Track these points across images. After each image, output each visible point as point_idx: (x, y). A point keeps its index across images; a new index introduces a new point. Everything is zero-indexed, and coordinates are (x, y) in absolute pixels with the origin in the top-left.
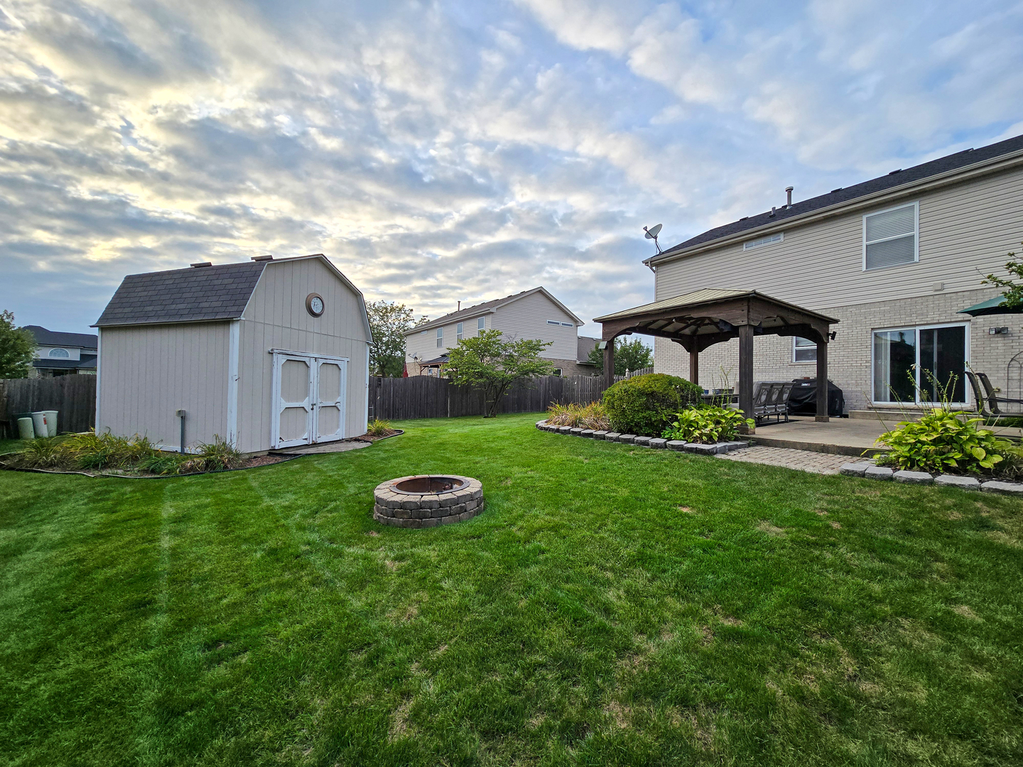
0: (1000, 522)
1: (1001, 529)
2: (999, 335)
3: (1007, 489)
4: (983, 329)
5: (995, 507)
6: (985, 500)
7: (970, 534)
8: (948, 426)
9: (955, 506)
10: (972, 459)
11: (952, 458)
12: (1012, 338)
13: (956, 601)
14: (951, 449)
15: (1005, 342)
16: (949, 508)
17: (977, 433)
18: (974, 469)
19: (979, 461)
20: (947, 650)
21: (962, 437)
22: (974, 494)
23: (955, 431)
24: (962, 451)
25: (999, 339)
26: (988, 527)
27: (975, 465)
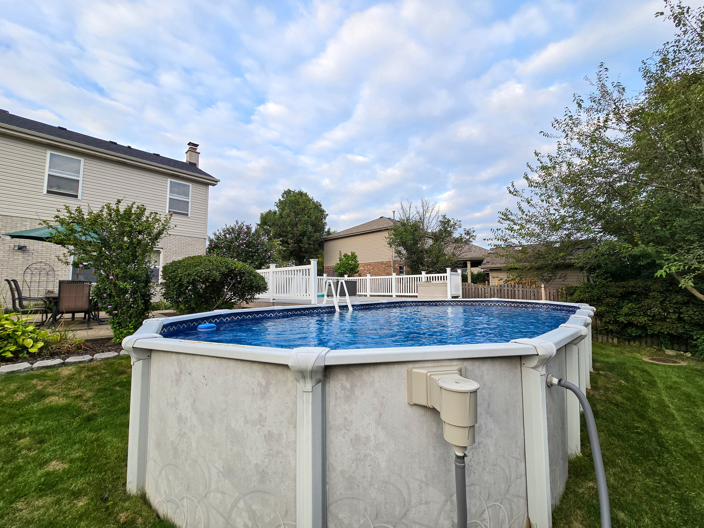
0: (50, 390)
1: (53, 394)
2: (20, 251)
3: (49, 365)
4: (9, 244)
5: (45, 380)
6: (37, 377)
7: (36, 406)
8: (6, 326)
9: (18, 388)
10: (24, 348)
11: (8, 350)
12: (28, 254)
13: (46, 462)
14: (7, 343)
15: (24, 256)
16: (15, 392)
17: (27, 329)
18: (25, 355)
19: (28, 348)
20: (58, 502)
21: (17, 333)
22: (30, 375)
23: (12, 330)
24: (16, 343)
25: (20, 253)
26: (45, 396)
27: (25, 352)
